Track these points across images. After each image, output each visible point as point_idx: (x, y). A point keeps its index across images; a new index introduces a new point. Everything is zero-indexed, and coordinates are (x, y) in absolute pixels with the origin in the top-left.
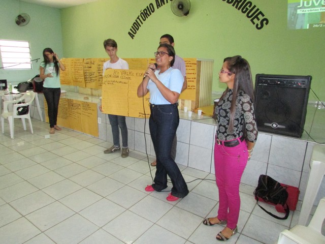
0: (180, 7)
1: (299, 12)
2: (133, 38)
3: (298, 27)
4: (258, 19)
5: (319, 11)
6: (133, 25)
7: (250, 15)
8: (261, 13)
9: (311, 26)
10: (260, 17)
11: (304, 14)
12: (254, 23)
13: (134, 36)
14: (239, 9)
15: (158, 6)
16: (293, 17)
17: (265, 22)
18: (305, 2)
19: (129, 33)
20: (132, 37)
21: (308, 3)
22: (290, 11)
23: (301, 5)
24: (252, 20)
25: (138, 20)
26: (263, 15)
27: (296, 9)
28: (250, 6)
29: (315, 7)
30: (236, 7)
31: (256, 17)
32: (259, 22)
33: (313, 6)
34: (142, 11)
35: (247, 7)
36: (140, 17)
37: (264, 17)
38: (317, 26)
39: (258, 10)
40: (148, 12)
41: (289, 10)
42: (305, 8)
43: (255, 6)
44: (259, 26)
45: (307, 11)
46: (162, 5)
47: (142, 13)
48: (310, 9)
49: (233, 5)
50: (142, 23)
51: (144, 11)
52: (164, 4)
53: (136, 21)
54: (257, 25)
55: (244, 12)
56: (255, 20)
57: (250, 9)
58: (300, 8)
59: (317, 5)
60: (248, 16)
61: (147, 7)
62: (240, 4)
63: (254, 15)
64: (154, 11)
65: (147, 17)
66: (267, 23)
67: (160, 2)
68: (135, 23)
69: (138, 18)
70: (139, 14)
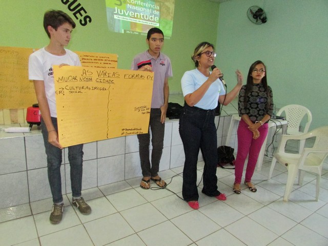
1: (116, 17)
3: (116, 31)
4: (81, 15)
5: (129, 20)
7: (72, 7)
8: (82, 9)
9: (125, 31)
10: (82, 12)
11: (119, 20)
12: (77, 18)
16: (111, 20)
17: (88, 19)
18: (119, 10)
21: (121, 12)
22: (108, 15)
23: (116, 12)
24: (75, 15)
26: (86, 12)
27: (113, 14)
29: (126, 16)
31: (79, 11)
32: (82, 18)
33: (124, 15)
37: (87, 14)
38: (128, 32)
39: (79, 5)
41: (108, 13)
42: (119, 15)
43: (76, 1)
44: (83, 22)
45: (121, 18)
48: (122, 17)
54: (81, 21)
55: (65, 3)
56: (78, 15)
57: (71, 1)
58: (116, 14)
59: (127, 15)
60: (69, 7)
63: (76, 9)
66: (90, 21)
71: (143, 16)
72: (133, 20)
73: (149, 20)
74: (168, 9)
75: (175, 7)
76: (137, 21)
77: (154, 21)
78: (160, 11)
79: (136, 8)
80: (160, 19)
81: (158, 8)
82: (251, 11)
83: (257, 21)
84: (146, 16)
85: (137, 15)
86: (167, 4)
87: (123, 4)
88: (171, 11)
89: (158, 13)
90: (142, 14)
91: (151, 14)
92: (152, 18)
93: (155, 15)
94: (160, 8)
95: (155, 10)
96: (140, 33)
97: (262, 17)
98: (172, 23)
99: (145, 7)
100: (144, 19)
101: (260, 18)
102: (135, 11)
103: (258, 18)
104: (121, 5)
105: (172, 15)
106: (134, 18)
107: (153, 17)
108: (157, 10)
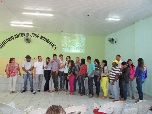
0: (27, 40)
2: (1, 49)
4: (54, 47)
6: (2, 43)
8: (55, 45)
10: (55, 46)
13: (2, 48)
14: (48, 43)
15: (16, 38)
17: (56, 48)
24: (52, 47)
26: (56, 46)
28: (52, 43)
30: (47, 43)
31: (54, 46)
32: (55, 48)
34: (7, 38)
35: (51, 43)
36: (6, 41)
39: (54, 44)
40: (10, 39)
43: (53, 43)
44: (55, 49)
46: (18, 38)
47: (7, 39)
49: (46, 42)
50: (7, 43)
51: (8, 38)
52: (19, 37)
53: (3, 41)
54: (54, 48)
55: (50, 44)
56: (53, 47)
57: (52, 44)
60: (51, 45)
61: (10, 37)
62: (48, 42)
63: (53, 45)
64: (13, 39)
65: (10, 41)
66: (57, 48)
67: (17, 36)
68: (3, 42)
69: (5, 41)
70: (6, 39)
82: (109, 40)
83: (112, 43)
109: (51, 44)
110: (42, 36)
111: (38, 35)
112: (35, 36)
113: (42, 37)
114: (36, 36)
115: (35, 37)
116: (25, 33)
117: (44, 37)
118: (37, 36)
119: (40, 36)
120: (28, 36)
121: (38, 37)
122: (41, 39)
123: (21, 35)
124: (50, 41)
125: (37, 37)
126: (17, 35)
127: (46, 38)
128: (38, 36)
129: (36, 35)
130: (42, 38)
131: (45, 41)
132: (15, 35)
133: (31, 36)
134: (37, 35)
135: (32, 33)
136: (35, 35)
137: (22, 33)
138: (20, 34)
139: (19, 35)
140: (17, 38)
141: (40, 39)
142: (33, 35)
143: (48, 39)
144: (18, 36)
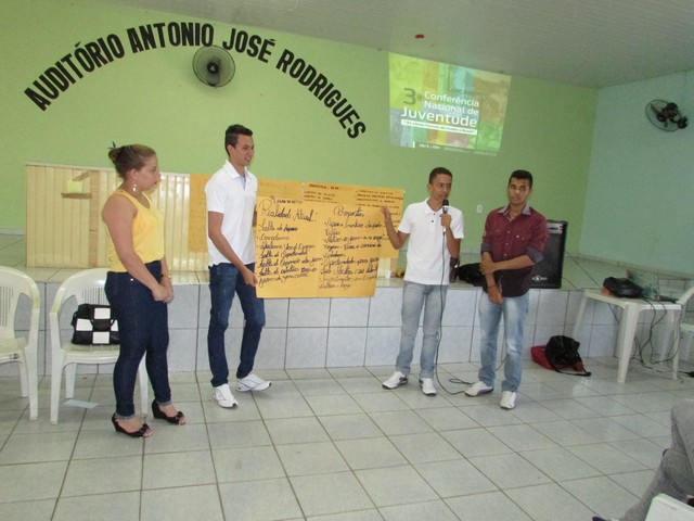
0: (213, 68)
1: (403, 122)
2: (44, 109)
3: (403, 144)
4: (351, 122)
5: (425, 127)
6: (47, 73)
7: (338, 112)
8: (354, 112)
9: (417, 144)
10: (353, 117)
11: (409, 127)
12: (344, 127)
13: (49, 103)
14: (320, 98)
15: (136, 47)
16: (396, 128)
17: (360, 128)
18: (410, 111)
19: (29, 93)
20: (43, 104)
21: (413, 114)
23: (405, 114)
24: (341, 121)
25: (66, 65)
26: (358, 117)
27: (400, 118)
28: (338, 98)
29: (420, 120)
30: (316, 94)
31: (348, 117)
32: (352, 127)
33: (418, 119)
34: (82, 46)
35: (334, 97)
36: (74, 59)
37: (359, 121)
38: (423, 146)
39: (350, 106)
40: (102, 53)
41: (391, 117)
42: (410, 119)
43: (345, 101)
44: (353, 133)
45: (412, 124)
46: (147, 48)
47: (81, 50)
48: (415, 122)
49: (311, 89)
50: (81, 76)
51: (88, 46)
52: (154, 46)
53: (58, 64)
54: (349, 130)
55: (330, 106)
56: (346, 122)
57: (338, 102)
58: (405, 118)
59: (422, 118)
60: (334, 112)
61: (101, 41)
62: (322, 91)
63: (344, 113)
64: (121, 55)
65: (99, 65)
66: (363, 130)
67: (143, 39)
68: (52, 70)
69: (67, 59)
70: (72, 51)
71: (450, 119)
72: (432, 127)
73: (459, 125)
74: (495, 104)
75: (509, 100)
76: (439, 127)
77: (469, 127)
78: (480, 109)
79: (439, 107)
80: (479, 122)
81: (477, 104)
82: (653, 108)
83: (666, 126)
84: (456, 120)
85: (440, 118)
86: (494, 96)
87: (417, 102)
88: (500, 109)
89: (476, 113)
90: (447, 116)
91: (465, 115)
92: (464, 122)
93: (471, 117)
94: (481, 104)
95: (471, 108)
96: (442, 147)
97: (676, 118)
98: (501, 128)
99: (454, 104)
100: (451, 124)
101: (672, 121)
102: (437, 112)
103: (668, 121)
104: (414, 102)
105: (503, 115)
106: (434, 122)
107: (467, 120)
108: (475, 108)
109: (333, 102)
110: (286, 52)
111: (266, 42)
112: (248, 47)
113: (287, 61)
114: (256, 49)
115: (249, 52)
116: (191, 24)
117: (299, 60)
118: (260, 47)
119: (275, 54)
120: (207, 41)
121: (266, 56)
122: (284, 70)
123: (165, 30)
124: (332, 85)
125: (261, 58)
126: (142, 28)
127: (310, 68)
128: (269, 48)
129: (256, 41)
130: (289, 67)
131: (301, 81)
132: (131, 32)
133: (225, 44)
134: (259, 42)
135: (234, 31)
136: (252, 44)
137: (175, 24)
138: (159, 26)
139: (155, 31)
140: (141, 49)
141: (278, 67)
142: (240, 41)
143: (321, 77)
144: (148, 36)
